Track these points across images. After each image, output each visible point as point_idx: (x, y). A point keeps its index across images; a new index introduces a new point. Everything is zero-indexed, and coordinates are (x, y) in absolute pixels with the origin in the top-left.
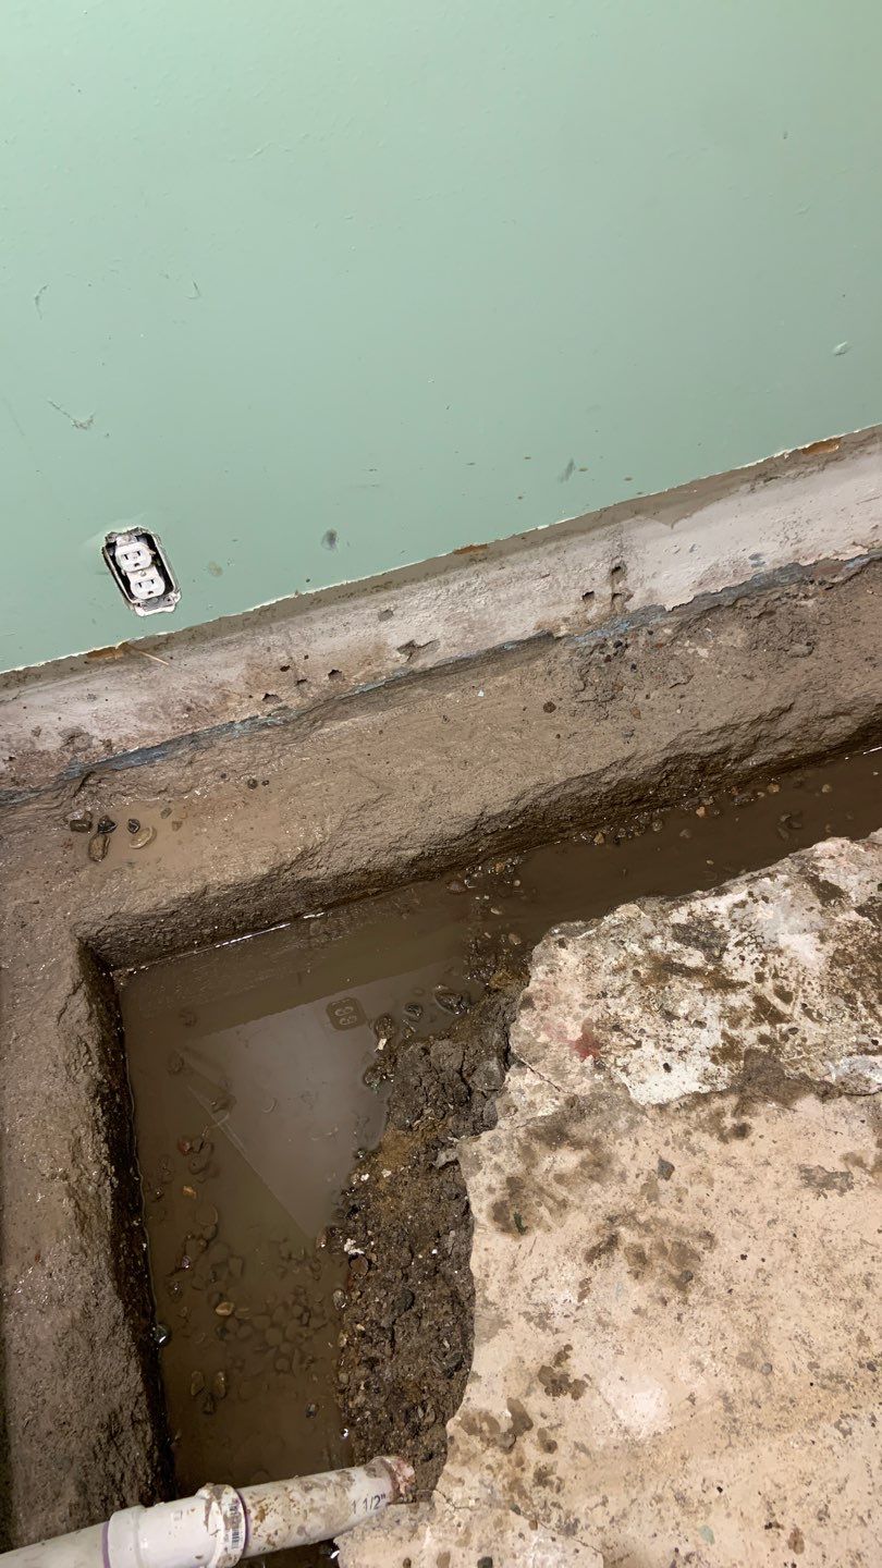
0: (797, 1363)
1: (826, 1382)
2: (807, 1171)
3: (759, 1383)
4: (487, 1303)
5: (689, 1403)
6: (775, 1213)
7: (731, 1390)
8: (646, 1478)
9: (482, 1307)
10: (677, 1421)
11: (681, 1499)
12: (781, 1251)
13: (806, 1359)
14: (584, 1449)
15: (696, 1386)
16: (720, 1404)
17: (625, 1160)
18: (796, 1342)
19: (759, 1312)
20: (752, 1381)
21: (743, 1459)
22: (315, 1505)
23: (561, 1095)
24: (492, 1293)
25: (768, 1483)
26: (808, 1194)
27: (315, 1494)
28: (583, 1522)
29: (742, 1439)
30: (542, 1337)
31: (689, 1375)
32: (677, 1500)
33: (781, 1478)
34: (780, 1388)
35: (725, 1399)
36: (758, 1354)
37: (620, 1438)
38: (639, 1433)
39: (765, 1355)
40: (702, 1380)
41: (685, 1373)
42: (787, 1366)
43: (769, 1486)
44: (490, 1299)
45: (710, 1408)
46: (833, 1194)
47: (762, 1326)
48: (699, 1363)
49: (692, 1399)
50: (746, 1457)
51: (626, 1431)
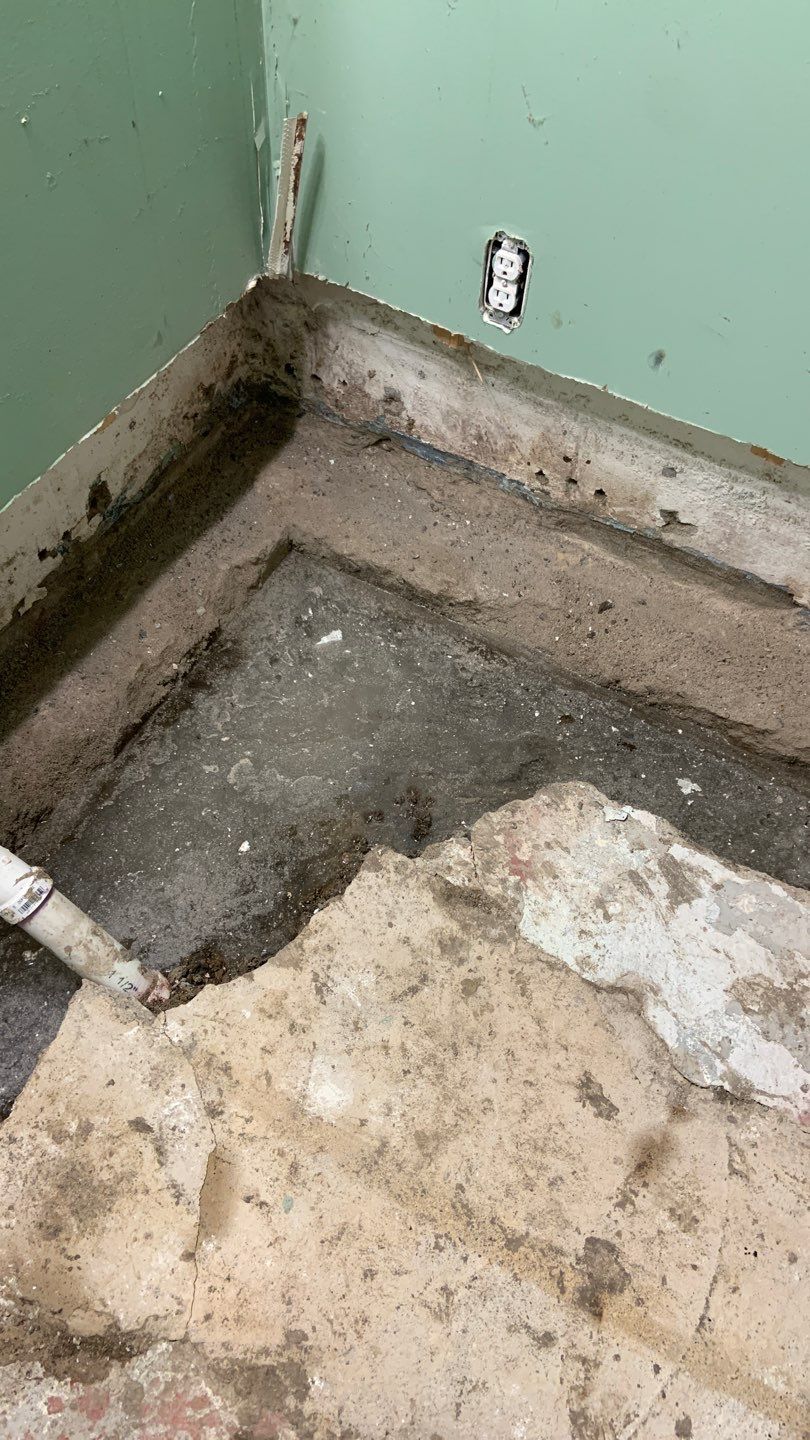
0: (452, 1175)
1: (458, 1205)
2: (588, 1079)
3: (415, 1159)
4: (300, 946)
5: (359, 1122)
6: (537, 1080)
7: (393, 1144)
8: (287, 1134)
9: (295, 946)
10: (340, 1125)
11: (294, 1168)
12: (516, 1104)
13: (461, 1179)
14: (269, 1080)
15: (374, 1118)
16: (377, 1144)
17: (473, 955)
18: (465, 1164)
19: (460, 1122)
20: (411, 1153)
21: (356, 1188)
22: (89, 945)
23: (474, 880)
24: (310, 943)
25: (357, 1218)
26: (574, 1093)
27: (96, 941)
28: (224, 1117)
29: (369, 1177)
30: (312, 997)
31: (376, 1109)
32: (292, 1166)
33: (367, 1225)
34: (424, 1176)
35: (384, 1144)
36: (434, 1144)
37: (296, 1098)
38: (310, 1106)
39: (436, 1148)
40: (381, 1120)
41: (374, 1104)
42: (444, 1169)
43: (355, 1221)
44: (305, 946)
45: (369, 1140)
46: (591, 1110)
47: (454, 1131)
48: (390, 1109)
49: (363, 1123)
50: (360, 1189)
51: (304, 1097)
